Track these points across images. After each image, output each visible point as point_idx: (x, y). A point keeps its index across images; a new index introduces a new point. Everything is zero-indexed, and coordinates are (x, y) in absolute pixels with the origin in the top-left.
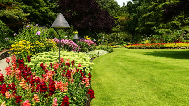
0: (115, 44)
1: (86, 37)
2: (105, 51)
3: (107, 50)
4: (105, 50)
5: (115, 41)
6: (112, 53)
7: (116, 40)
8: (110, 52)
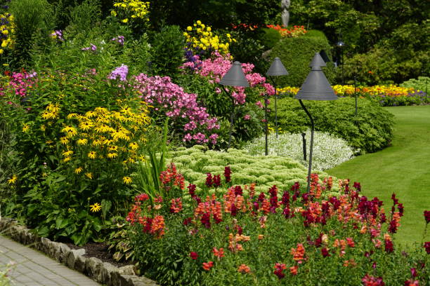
0: (392, 65)
1: (199, 36)
2: (340, 142)
3: (349, 136)
4: (340, 133)
5: (400, 44)
6: (387, 155)
7: (404, 32)
8: (370, 148)
